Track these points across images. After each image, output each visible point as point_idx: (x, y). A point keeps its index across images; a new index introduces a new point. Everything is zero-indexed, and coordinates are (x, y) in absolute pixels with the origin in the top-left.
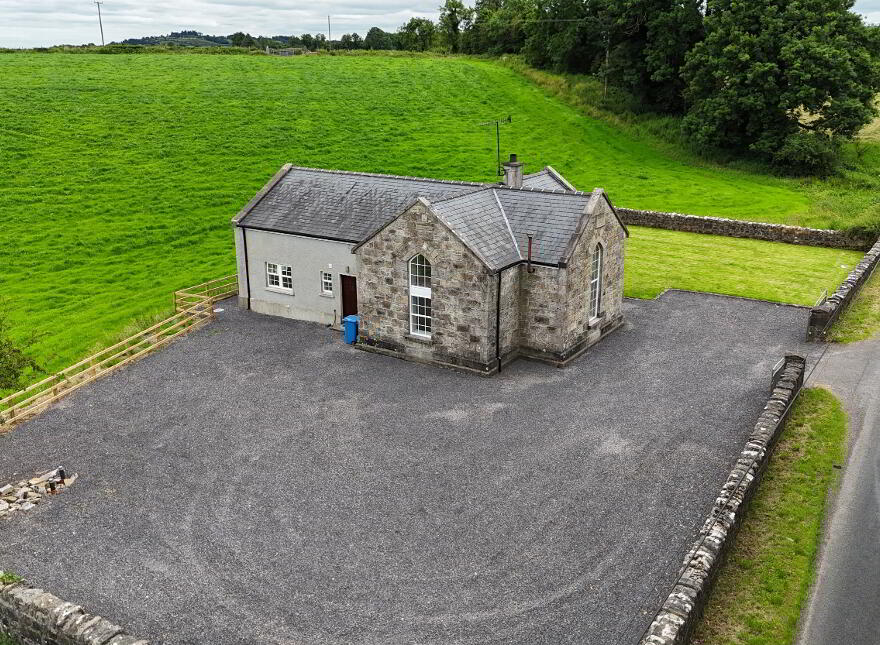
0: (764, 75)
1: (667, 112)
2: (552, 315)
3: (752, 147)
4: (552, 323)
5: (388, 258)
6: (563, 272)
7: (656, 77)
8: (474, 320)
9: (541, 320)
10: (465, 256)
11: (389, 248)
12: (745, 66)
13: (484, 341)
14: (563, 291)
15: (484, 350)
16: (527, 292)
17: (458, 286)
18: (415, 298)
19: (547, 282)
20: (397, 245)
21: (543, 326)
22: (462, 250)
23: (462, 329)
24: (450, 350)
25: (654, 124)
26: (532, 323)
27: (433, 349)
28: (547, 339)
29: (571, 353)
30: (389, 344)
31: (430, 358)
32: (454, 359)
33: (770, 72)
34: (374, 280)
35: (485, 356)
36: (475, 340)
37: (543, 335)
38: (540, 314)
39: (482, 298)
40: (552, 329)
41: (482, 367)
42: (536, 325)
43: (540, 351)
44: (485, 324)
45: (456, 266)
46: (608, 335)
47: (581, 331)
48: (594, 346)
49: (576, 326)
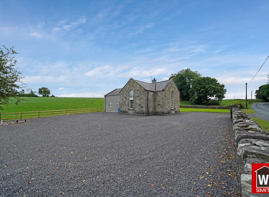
0: (203, 91)
1: (187, 101)
2: (161, 103)
3: (203, 102)
4: (162, 105)
5: (125, 92)
6: (164, 92)
7: (184, 95)
8: (142, 102)
9: (159, 105)
10: (140, 88)
11: (126, 90)
12: (199, 90)
13: (144, 107)
14: (164, 97)
15: (144, 110)
16: (156, 99)
17: (139, 95)
18: (130, 100)
19: (160, 95)
20: (127, 89)
21: (159, 106)
22: (139, 86)
23: (140, 105)
24: (137, 111)
25: (185, 102)
26: (157, 106)
27: (134, 111)
28: (161, 109)
29: (166, 113)
30: (125, 112)
31: (133, 113)
32: (138, 113)
33: (204, 90)
34: (123, 98)
35: (144, 111)
36: (142, 107)
37: (160, 108)
38: (159, 104)
39: (144, 97)
40: (162, 107)
41: (144, 113)
42: (158, 106)
43: (159, 113)
44: (144, 103)
45: (138, 90)
46: (177, 114)
47: (169, 109)
48: (173, 114)
49: (168, 107)
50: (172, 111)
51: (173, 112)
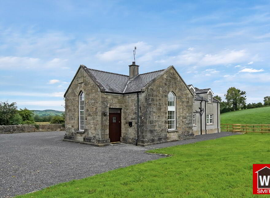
46: (87, 144)
47: (73, 131)
48: (78, 142)
49: (70, 127)
50: (79, 134)
51: (80, 138)
